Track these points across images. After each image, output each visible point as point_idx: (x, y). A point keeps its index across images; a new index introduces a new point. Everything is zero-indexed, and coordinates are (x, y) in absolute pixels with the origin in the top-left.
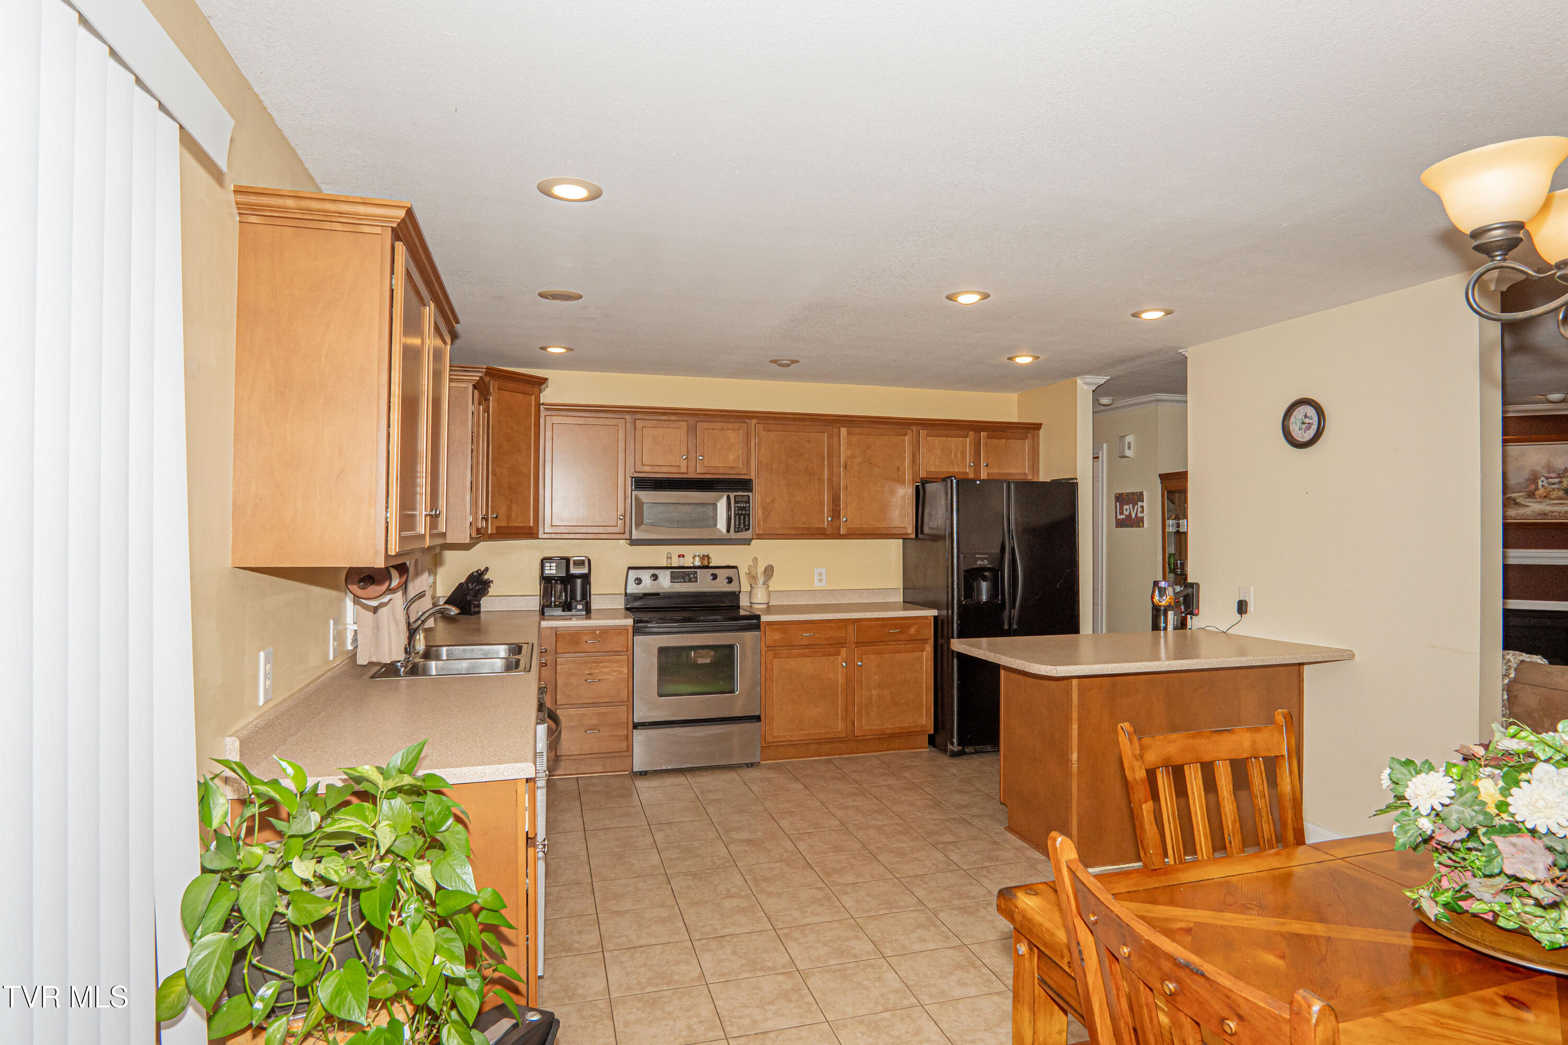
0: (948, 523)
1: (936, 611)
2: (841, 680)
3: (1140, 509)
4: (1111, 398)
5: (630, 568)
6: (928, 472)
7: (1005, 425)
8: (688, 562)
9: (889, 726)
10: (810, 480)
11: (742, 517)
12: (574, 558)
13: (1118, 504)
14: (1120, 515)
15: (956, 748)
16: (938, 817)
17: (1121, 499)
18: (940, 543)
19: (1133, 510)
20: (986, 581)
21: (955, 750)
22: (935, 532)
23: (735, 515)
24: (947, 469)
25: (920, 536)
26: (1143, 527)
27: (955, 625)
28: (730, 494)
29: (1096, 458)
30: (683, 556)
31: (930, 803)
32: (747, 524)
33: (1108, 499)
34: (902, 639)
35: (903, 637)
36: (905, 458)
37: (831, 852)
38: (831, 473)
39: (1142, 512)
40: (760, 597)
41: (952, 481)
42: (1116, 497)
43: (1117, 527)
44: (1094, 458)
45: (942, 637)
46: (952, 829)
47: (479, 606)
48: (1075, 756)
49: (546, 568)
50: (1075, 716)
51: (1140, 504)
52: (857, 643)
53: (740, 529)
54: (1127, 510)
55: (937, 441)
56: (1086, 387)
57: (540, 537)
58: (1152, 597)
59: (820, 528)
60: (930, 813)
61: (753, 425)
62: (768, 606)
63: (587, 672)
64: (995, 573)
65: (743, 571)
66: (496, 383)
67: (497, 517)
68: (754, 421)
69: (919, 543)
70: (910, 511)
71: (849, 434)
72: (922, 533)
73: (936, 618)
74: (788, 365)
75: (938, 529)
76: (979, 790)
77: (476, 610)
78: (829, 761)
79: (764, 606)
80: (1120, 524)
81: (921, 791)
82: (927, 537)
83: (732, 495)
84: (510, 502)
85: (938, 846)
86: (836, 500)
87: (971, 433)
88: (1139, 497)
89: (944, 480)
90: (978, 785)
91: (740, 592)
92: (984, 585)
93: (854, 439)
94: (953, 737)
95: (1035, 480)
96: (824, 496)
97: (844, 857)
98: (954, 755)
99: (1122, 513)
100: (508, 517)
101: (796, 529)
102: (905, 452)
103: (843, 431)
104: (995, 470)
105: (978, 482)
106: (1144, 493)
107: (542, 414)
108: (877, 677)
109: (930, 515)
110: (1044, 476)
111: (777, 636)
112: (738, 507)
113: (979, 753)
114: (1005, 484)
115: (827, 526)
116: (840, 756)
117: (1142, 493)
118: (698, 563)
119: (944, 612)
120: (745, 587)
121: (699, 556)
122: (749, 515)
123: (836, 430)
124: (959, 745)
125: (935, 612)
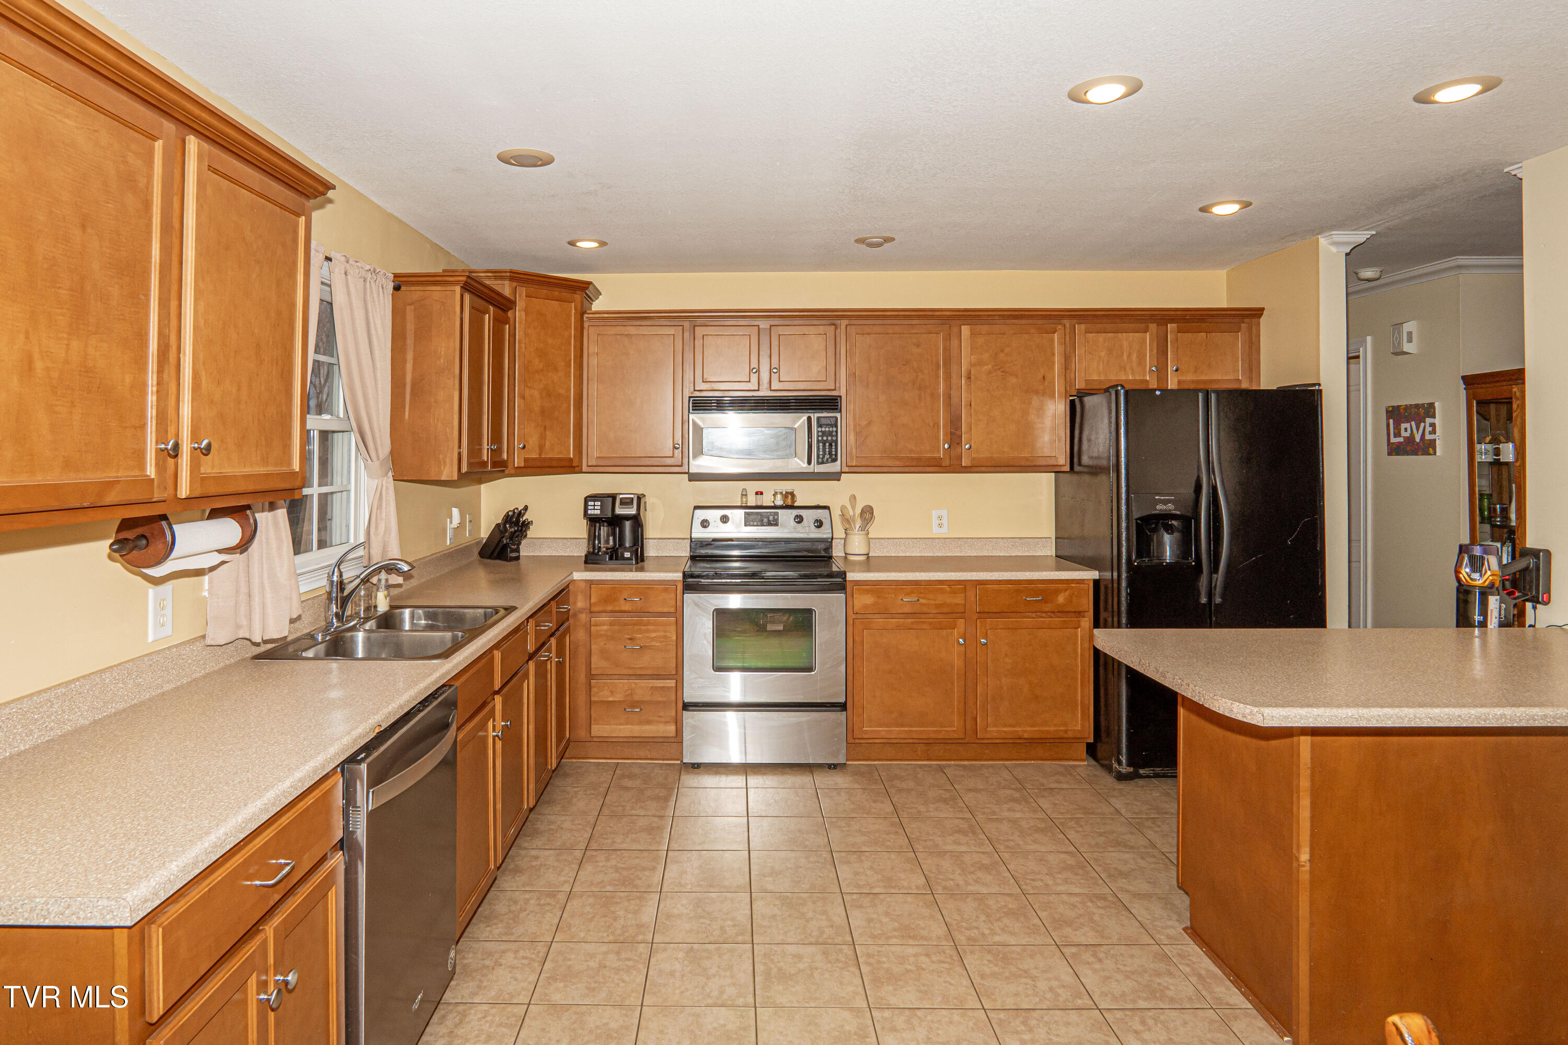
0: (1113, 452)
1: (1097, 573)
2: (958, 662)
3: (1428, 429)
4: (1378, 269)
5: (696, 508)
6: (1087, 382)
7: (1205, 313)
8: (767, 500)
9: (1027, 730)
10: (920, 396)
11: (827, 444)
12: (621, 496)
13: (1391, 421)
14: (1395, 436)
15: (1125, 769)
16: (1077, 890)
17: (1396, 414)
18: (1103, 478)
19: (1418, 430)
20: (1172, 533)
21: (1124, 771)
22: (1095, 462)
23: (818, 441)
24: (1115, 376)
25: (1077, 468)
26: (1435, 453)
27: (1124, 594)
28: (812, 415)
29: (1352, 358)
30: (762, 493)
31: (1071, 861)
32: (834, 453)
33: (1375, 413)
34: (1047, 609)
35: (1047, 607)
36: (1054, 363)
37: (895, 937)
38: (949, 387)
39: (1433, 432)
40: (857, 545)
41: (1117, 393)
42: (1387, 412)
43: (1390, 454)
44: (1349, 358)
45: (1106, 609)
46: (1096, 918)
47: (518, 550)
48: (1305, 856)
49: (589, 507)
50: (1305, 783)
51: (1428, 420)
52: (980, 612)
53: (825, 460)
54: (1406, 430)
55: (1101, 337)
56: (1334, 249)
57: (583, 470)
58: (1457, 572)
59: (934, 458)
60: (1066, 881)
61: (843, 327)
62: (868, 558)
63: (627, 636)
64: (1188, 522)
65: (836, 513)
66: (524, 289)
67: (524, 447)
68: (844, 322)
69: (1075, 478)
70: (1063, 435)
71: (973, 334)
72: (1080, 464)
73: (1096, 583)
74: (879, 245)
75: (1098, 458)
76: (1153, 845)
77: (514, 555)
78: (941, 769)
79: (863, 558)
80: (1395, 450)
81: (1061, 836)
82: (1086, 470)
83: (815, 416)
84: (542, 429)
85: (1067, 951)
86: (954, 423)
87: (1153, 327)
88: (1429, 410)
89: (1107, 390)
90: (1151, 834)
91: (832, 538)
92: (1167, 538)
93: (980, 340)
94: (1119, 752)
95: (1254, 387)
96: (939, 417)
97: (910, 951)
98: (1121, 777)
99: (1397, 435)
100: (541, 447)
101: (897, 458)
102: (1054, 355)
103: (966, 330)
104: (1190, 377)
105: (1158, 393)
106: (1437, 405)
107: (586, 325)
108: (1007, 660)
109: (1089, 440)
110: (1267, 382)
111: (868, 600)
112: (821, 431)
113: (1160, 777)
114: (1200, 394)
115: (943, 455)
116: (956, 763)
117: (1432, 405)
118: (779, 502)
119: (1107, 575)
120: (839, 533)
121: (781, 493)
122: (836, 442)
123: (955, 330)
124: (1129, 765)
125: (1094, 575)
